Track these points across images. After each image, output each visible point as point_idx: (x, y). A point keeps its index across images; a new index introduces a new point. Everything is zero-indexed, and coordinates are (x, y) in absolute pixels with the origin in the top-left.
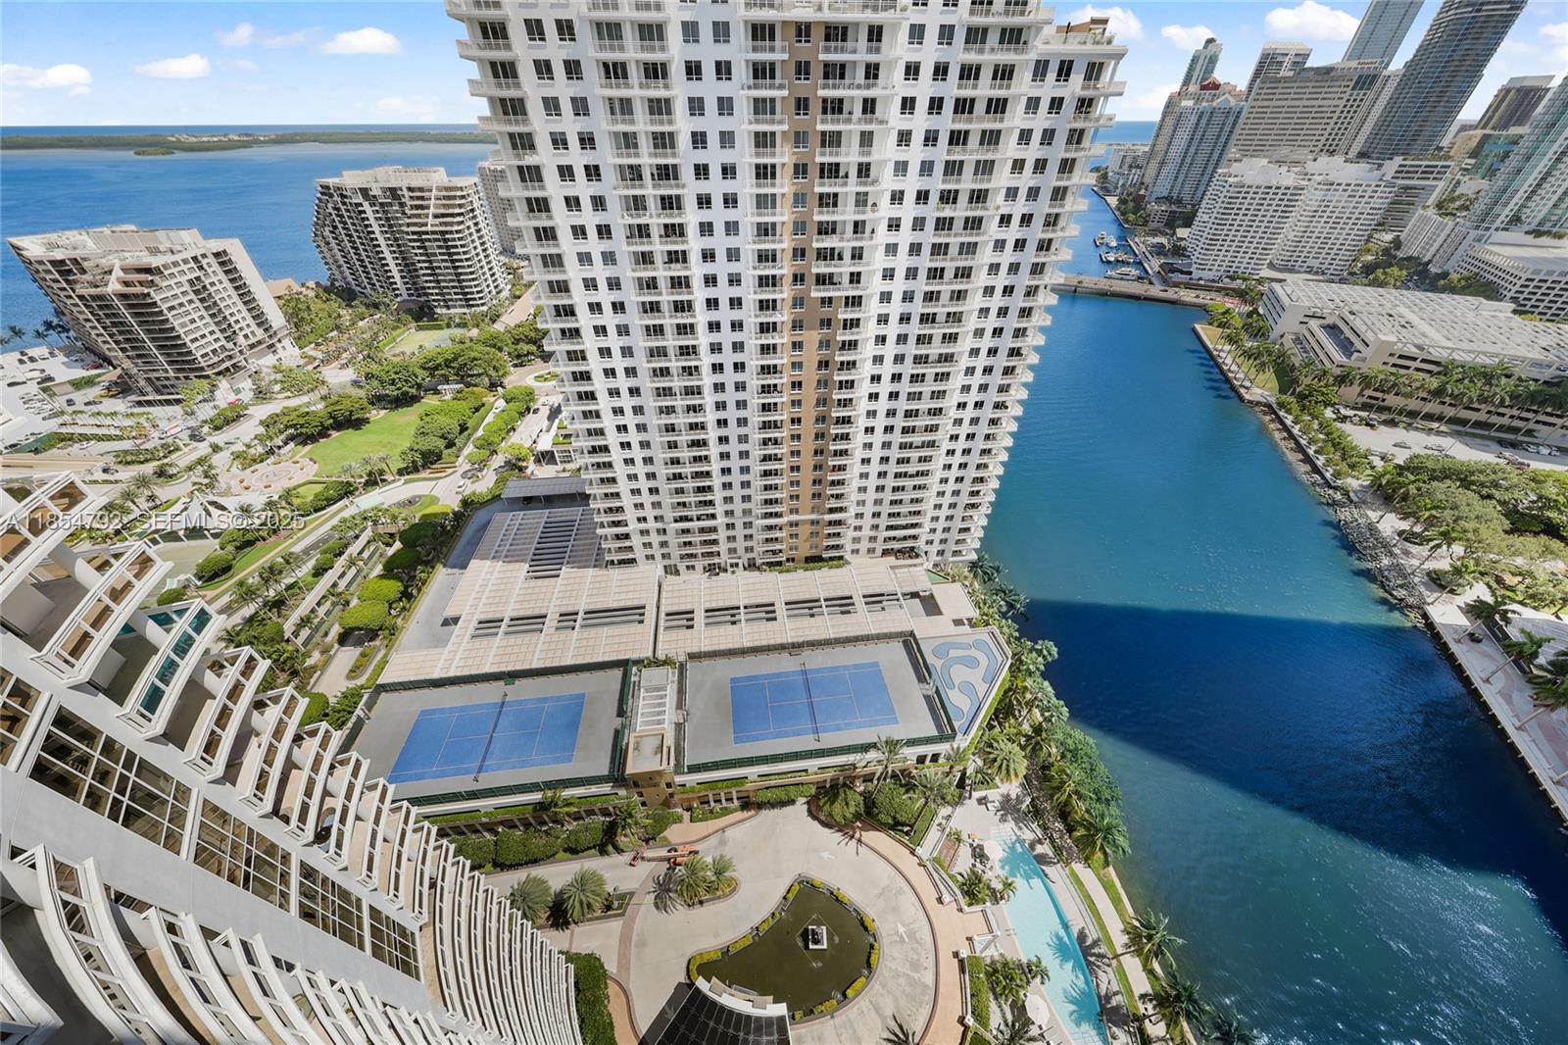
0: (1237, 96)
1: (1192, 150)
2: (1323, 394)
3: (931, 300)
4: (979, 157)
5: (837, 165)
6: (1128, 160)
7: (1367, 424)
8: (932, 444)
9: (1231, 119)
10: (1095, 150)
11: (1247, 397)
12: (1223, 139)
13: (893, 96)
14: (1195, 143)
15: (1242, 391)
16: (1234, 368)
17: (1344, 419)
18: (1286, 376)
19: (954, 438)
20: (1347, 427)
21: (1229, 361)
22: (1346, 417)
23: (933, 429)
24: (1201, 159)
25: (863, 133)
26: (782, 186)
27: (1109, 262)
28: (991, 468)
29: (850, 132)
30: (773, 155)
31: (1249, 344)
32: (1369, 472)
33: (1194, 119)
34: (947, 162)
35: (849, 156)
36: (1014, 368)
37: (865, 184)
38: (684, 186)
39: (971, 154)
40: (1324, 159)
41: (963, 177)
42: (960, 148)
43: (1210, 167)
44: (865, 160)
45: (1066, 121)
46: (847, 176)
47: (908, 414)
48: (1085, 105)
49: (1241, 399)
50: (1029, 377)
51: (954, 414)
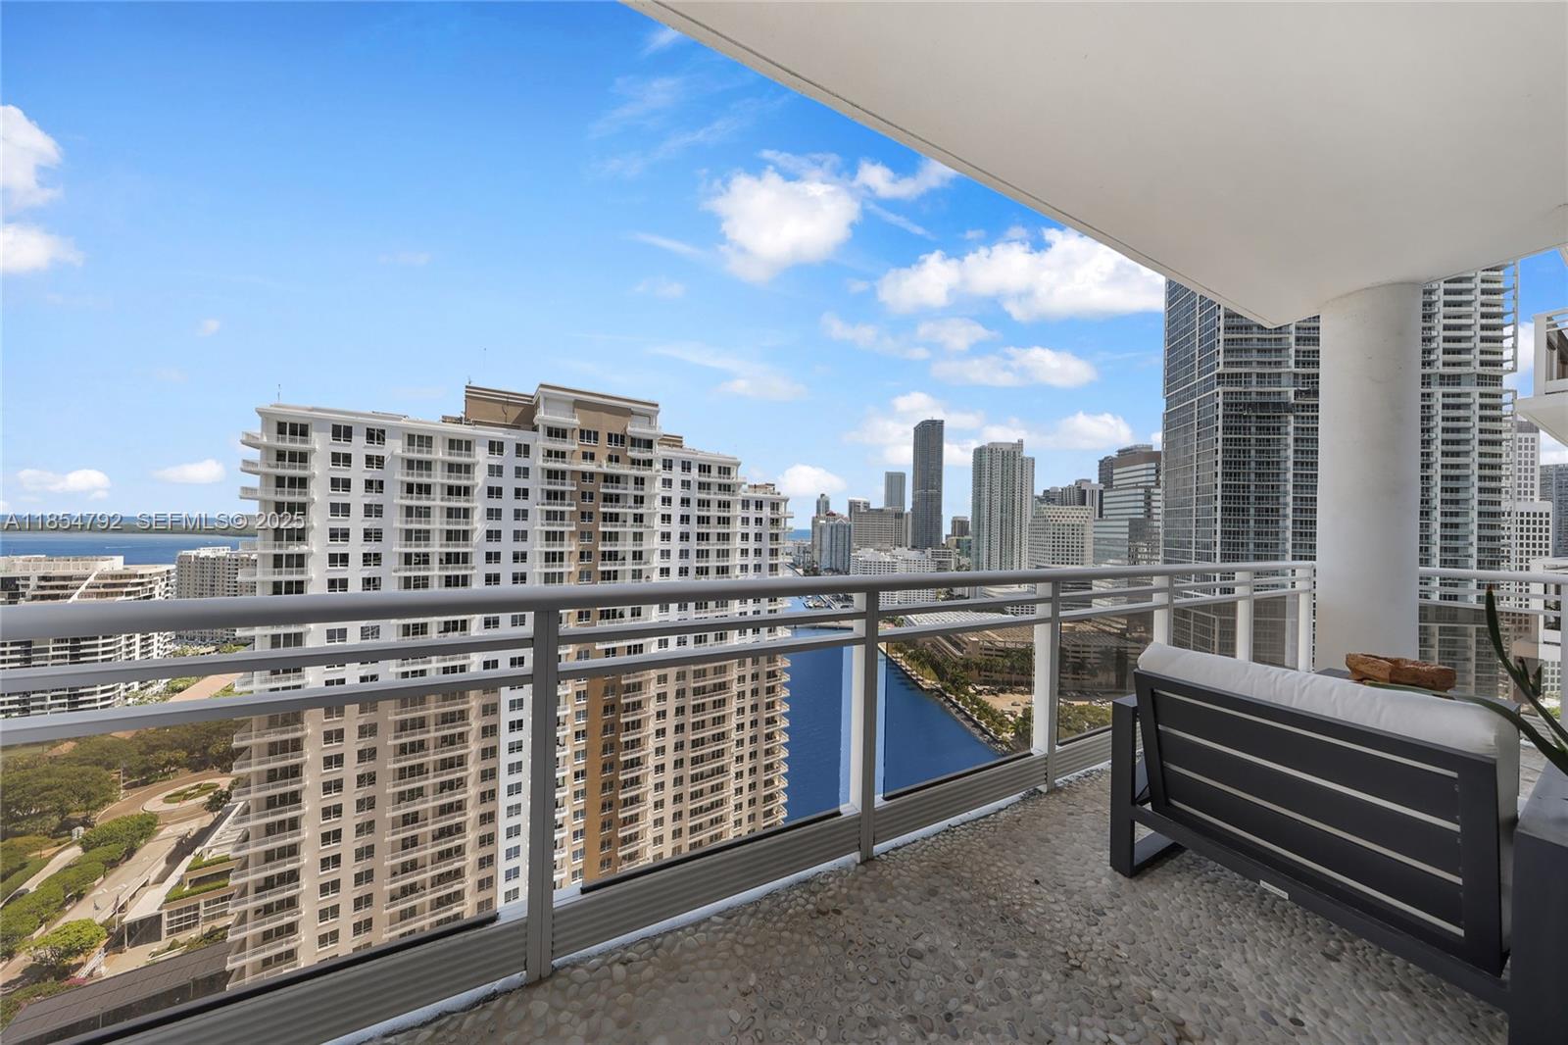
0: (845, 519)
1: (834, 544)
2: (963, 678)
3: (700, 642)
4: (719, 548)
5: (616, 552)
6: (802, 550)
7: (993, 694)
8: (721, 770)
9: (847, 530)
10: (786, 544)
11: (924, 686)
12: (847, 539)
13: (655, 514)
14: (834, 540)
15: (920, 683)
16: (909, 668)
17: (980, 692)
18: (939, 670)
19: (740, 759)
20: (984, 698)
21: (903, 664)
22: (980, 691)
23: (719, 754)
24: (840, 548)
25: (635, 534)
26: (569, 566)
27: (810, 607)
28: (776, 783)
29: (625, 533)
30: (562, 546)
31: (910, 651)
32: (1010, 726)
33: (829, 529)
34: (698, 551)
35: (626, 547)
36: (774, 687)
37: (640, 564)
38: (473, 568)
39: (713, 546)
40: (898, 549)
41: (710, 559)
42: (705, 542)
43: (847, 553)
44: (638, 549)
45: (767, 530)
46: (624, 559)
47: (696, 743)
48: (775, 522)
49: (921, 688)
50: (786, 693)
51: (734, 735)
